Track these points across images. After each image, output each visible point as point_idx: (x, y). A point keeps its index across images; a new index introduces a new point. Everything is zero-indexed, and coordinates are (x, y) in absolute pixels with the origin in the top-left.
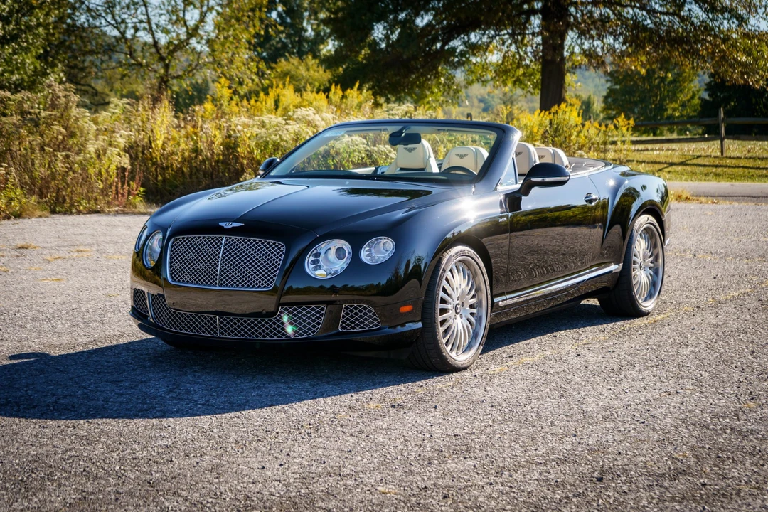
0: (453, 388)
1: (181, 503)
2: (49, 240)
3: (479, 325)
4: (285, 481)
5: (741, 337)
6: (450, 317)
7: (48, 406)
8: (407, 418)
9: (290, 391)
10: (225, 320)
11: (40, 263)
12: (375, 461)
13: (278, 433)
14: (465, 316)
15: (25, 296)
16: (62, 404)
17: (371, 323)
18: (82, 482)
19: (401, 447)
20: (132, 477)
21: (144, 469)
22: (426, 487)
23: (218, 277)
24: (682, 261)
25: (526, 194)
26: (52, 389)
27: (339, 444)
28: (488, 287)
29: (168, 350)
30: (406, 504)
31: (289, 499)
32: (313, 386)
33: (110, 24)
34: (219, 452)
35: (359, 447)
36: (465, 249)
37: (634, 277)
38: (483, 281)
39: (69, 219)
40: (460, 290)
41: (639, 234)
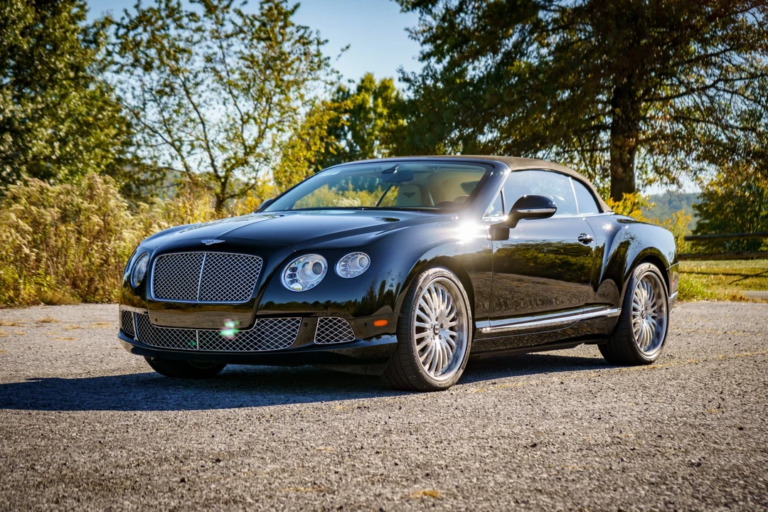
1: (124, 452)
2: (72, 318)
3: (459, 349)
4: (230, 443)
5: (735, 376)
6: (428, 337)
10: (204, 334)
11: (57, 331)
12: (323, 435)
13: (238, 420)
14: (444, 337)
15: (33, 348)
16: (39, 403)
17: (346, 336)
18: (37, 441)
19: (352, 428)
20: (86, 439)
21: (99, 436)
22: (362, 448)
23: (198, 292)
25: (514, 226)
26: (34, 396)
27: (294, 426)
28: (470, 312)
31: (228, 452)
33: (167, 142)
34: (175, 429)
35: (312, 428)
36: (444, 270)
37: (634, 324)
38: (464, 304)
39: (99, 306)
40: (438, 311)
41: (639, 282)
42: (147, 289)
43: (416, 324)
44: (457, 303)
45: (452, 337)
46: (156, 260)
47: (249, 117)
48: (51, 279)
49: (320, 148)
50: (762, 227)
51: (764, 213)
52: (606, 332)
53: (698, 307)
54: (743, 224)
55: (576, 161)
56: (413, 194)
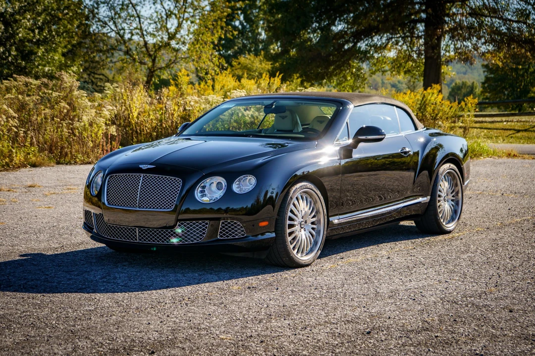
0: (294, 277)
1: (88, 343)
2: (50, 182)
3: (318, 236)
4: (161, 331)
5: (508, 248)
6: (296, 230)
7: (20, 285)
8: (256, 295)
9: (184, 278)
10: (142, 231)
11: (40, 196)
12: (225, 320)
13: (166, 303)
14: (308, 230)
15: (24, 218)
16: (29, 285)
17: (240, 233)
18: (29, 330)
19: (245, 312)
20: (62, 328)
21: (71, 323)
22: (251, 336)
23: (137, 202)
24: (491, 198)
25: (356, 147)
26: (25, 276)
27: (205, 310)
28: (325, 211)
29: (110, 253)
30: (234, 346)
31: (160, 342)
32: (200, 275)
33: (113, 30)
34: (123, 314)
35: (217, 313)
36: (307, 184)
37: (439, 206)
38: (321, 206)
39: (69, 167)
40: (303, 212)
41: (443, 177)
42: (102, 197)
43: (288, 222)
44: (317, 204)
45: (313, 229)
46: (108, 178)
47: (172, 13)
48: (35, 149)
49: (221, 35)
50: (530, 80)
51: (532, 70)
52: (420, 213)
53: (484, 164)
54: (517, 78)
55: (400, 44)
56: (286, 117)
